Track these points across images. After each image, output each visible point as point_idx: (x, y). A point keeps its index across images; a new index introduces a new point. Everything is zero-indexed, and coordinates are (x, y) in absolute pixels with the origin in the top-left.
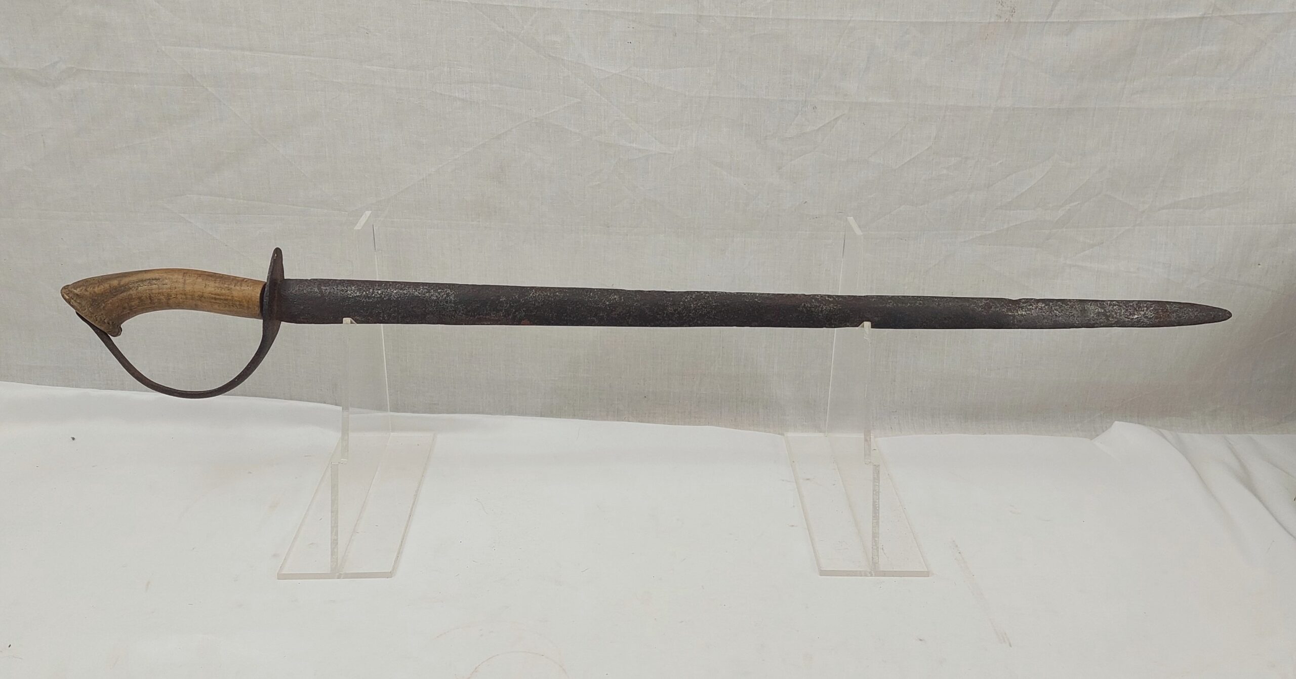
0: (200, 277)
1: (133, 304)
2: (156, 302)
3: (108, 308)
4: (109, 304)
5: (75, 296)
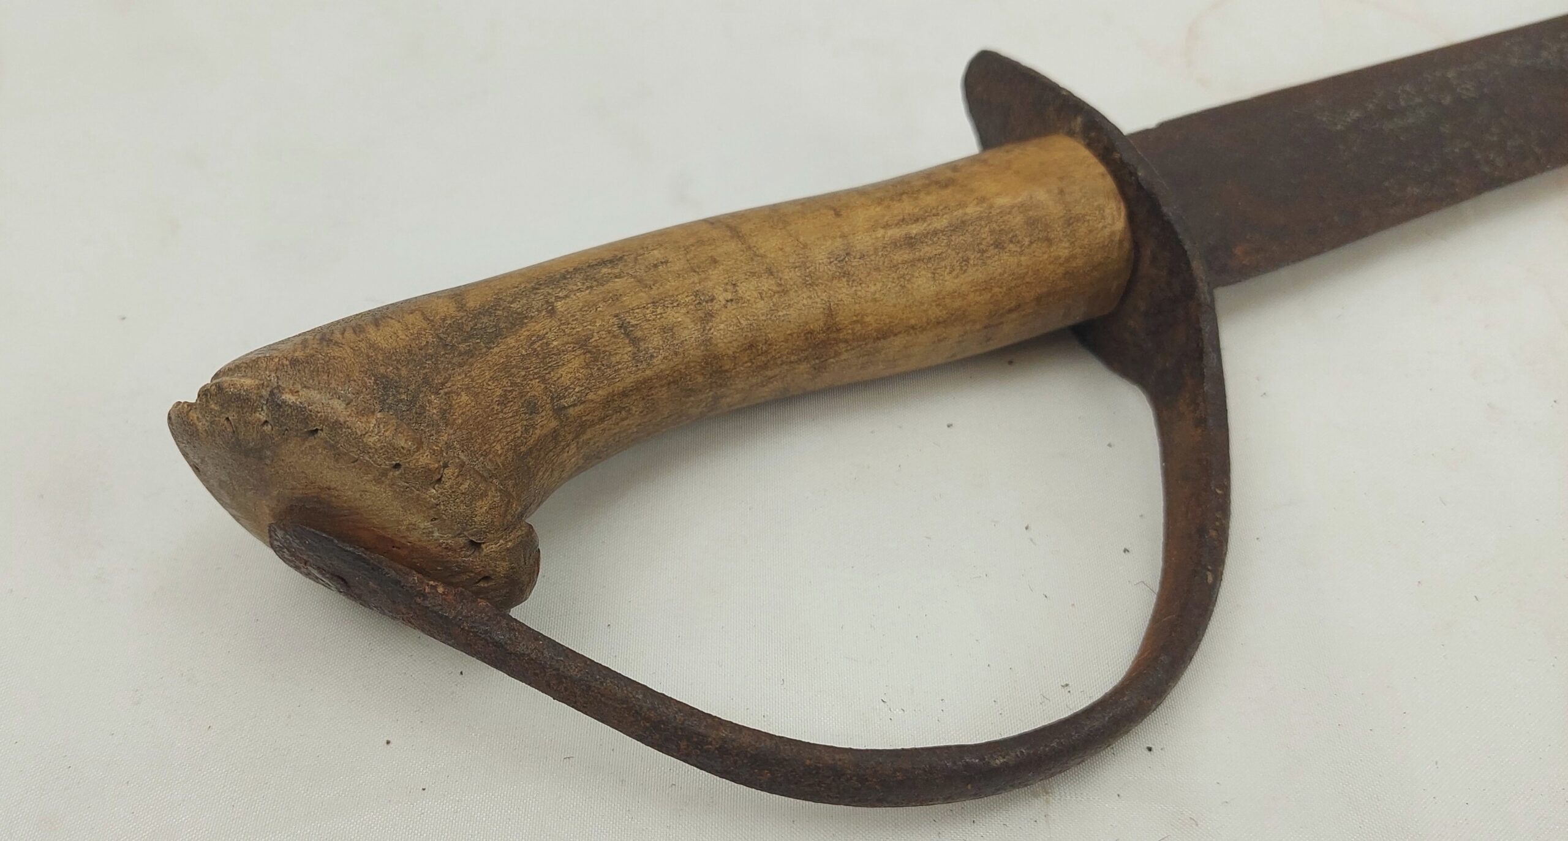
1: (564, 374)
3: (461, 412)
4: (459, 394)
5: (278, 377)
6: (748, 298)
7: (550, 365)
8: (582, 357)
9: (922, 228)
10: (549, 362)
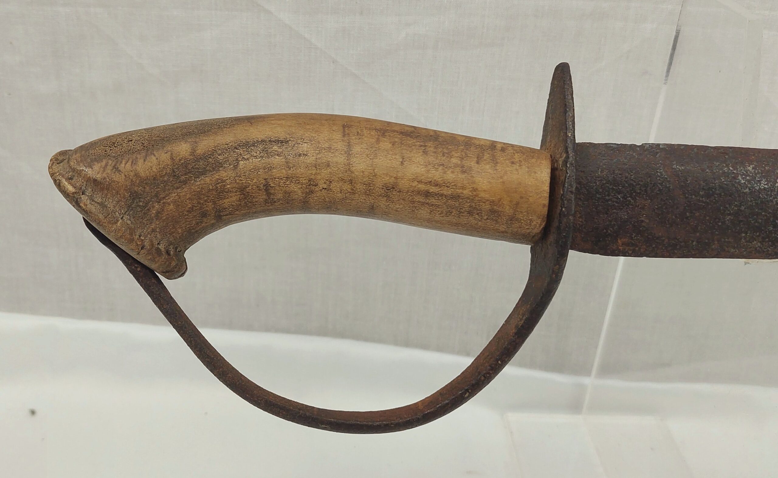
0: (384, 135)
1: (226, 202)
2: (279, 200)
3: (167, 213)
4: (169, 205)
5: (86, 184)
6: (334, 190)
7: (220, 197)
8: (239, 196)
9: (437, 190)
10: (221, 195)
